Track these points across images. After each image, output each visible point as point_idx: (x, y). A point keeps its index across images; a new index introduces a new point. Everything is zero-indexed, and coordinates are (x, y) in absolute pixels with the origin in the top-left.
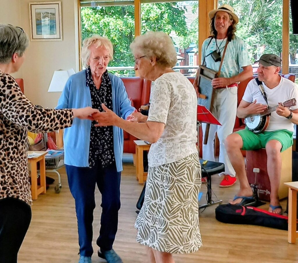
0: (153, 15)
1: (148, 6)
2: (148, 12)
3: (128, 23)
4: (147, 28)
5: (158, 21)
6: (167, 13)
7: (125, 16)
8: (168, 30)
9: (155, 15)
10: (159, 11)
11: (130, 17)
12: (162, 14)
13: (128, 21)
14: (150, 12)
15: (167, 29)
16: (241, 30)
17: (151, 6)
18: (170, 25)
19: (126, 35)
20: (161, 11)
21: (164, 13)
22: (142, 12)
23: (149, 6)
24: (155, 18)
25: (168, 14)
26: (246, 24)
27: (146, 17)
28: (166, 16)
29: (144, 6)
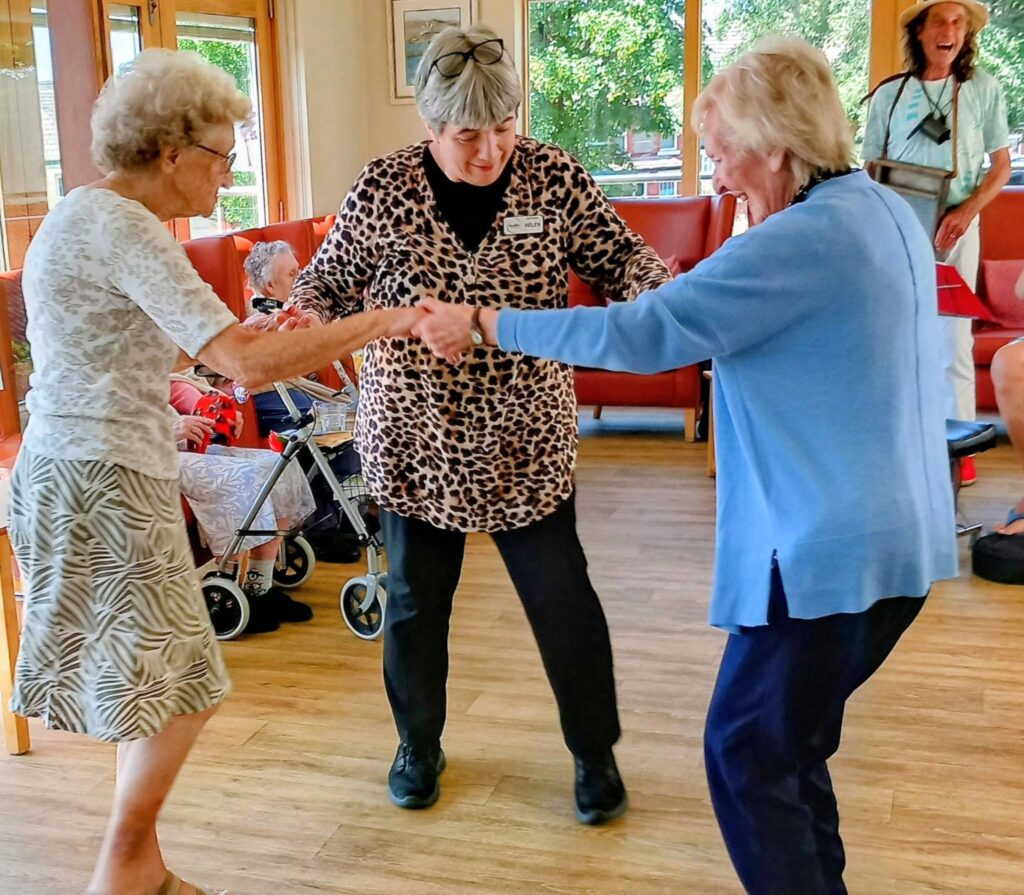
0: (626, 43)
1: (612, 20)
2: (613, 36)
3: (557, 65)
4: (609, 80)
5: (637, 61)
6: (661, 36)
7: (551, 49)
8: (666, 85)
9: (630, 44)
10: (641, 34)
11: (563, 49)
12: (649, 41)
13: (558, 61)
14: (618, 36)
15: (662, 81)
16: (850, 83)
17: (621, 19)
18: (670, 71)
19: (552, 101)
20: (646, 31)
21: (654, 38)
22: (597, 36)
23: (615, 19)
24: (632, 50)
25: (667, 40)
26: (860, 68)
27: (606, 48)
28: (659, 45)
29: (601, 19)
